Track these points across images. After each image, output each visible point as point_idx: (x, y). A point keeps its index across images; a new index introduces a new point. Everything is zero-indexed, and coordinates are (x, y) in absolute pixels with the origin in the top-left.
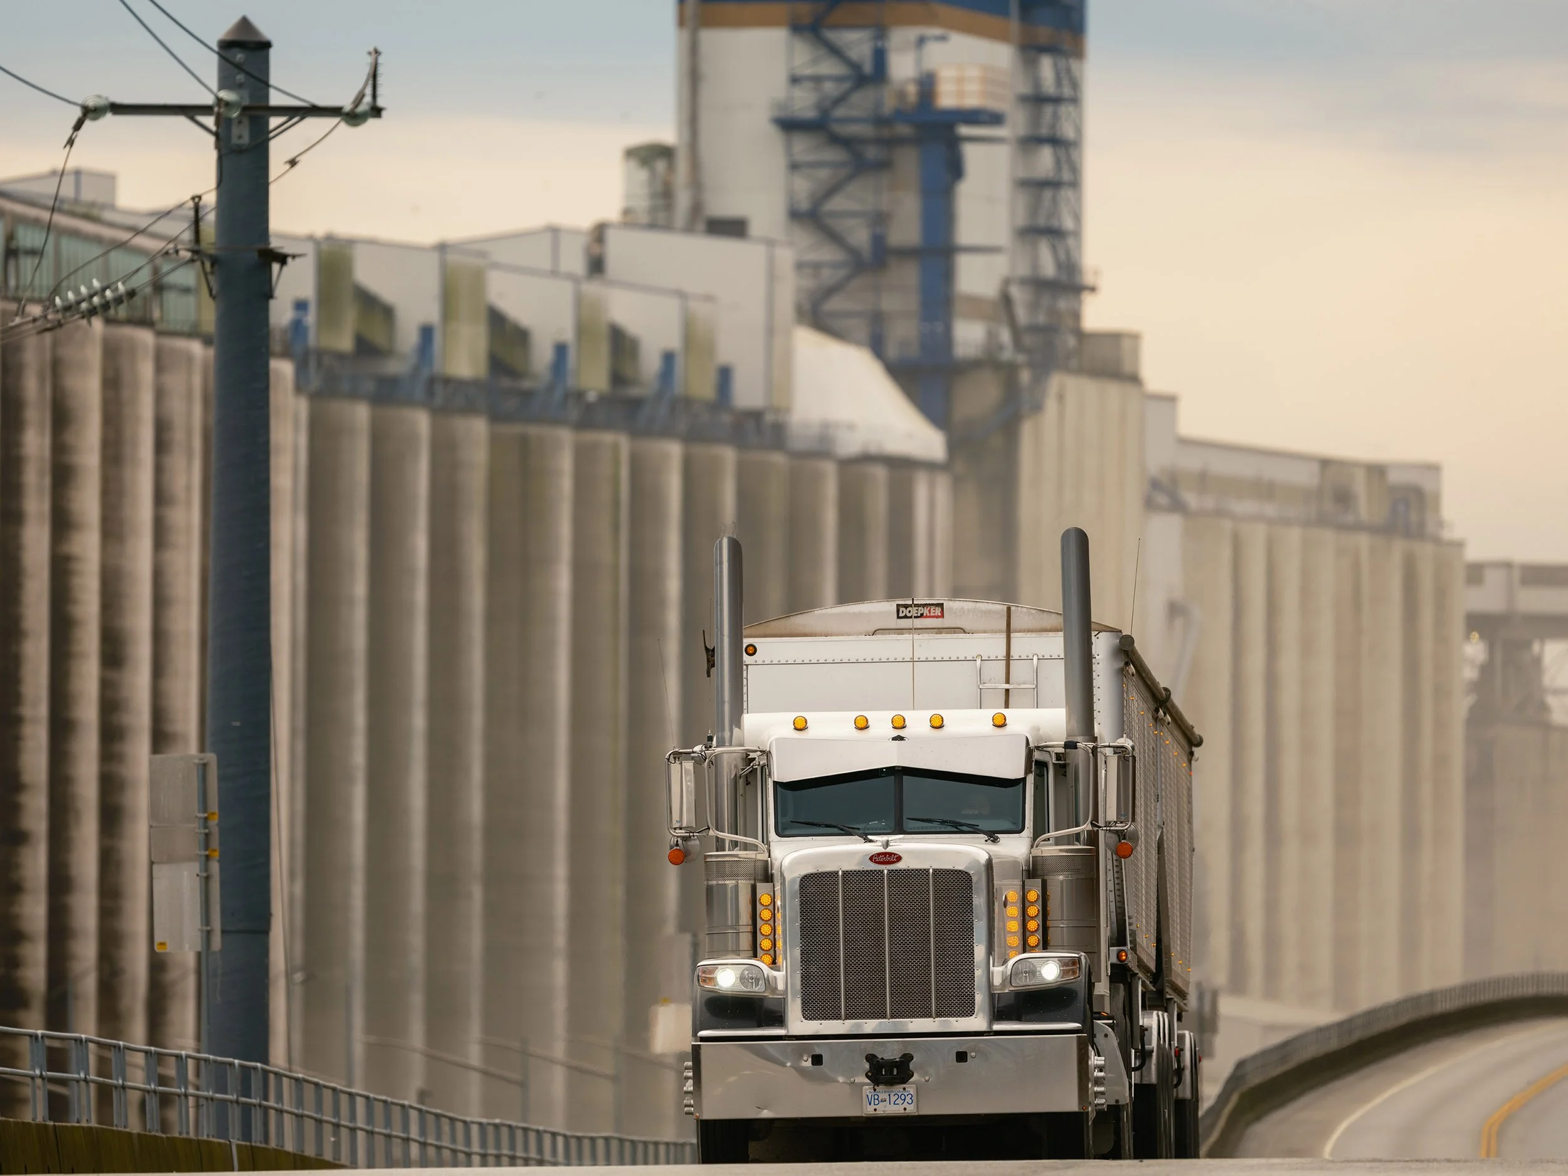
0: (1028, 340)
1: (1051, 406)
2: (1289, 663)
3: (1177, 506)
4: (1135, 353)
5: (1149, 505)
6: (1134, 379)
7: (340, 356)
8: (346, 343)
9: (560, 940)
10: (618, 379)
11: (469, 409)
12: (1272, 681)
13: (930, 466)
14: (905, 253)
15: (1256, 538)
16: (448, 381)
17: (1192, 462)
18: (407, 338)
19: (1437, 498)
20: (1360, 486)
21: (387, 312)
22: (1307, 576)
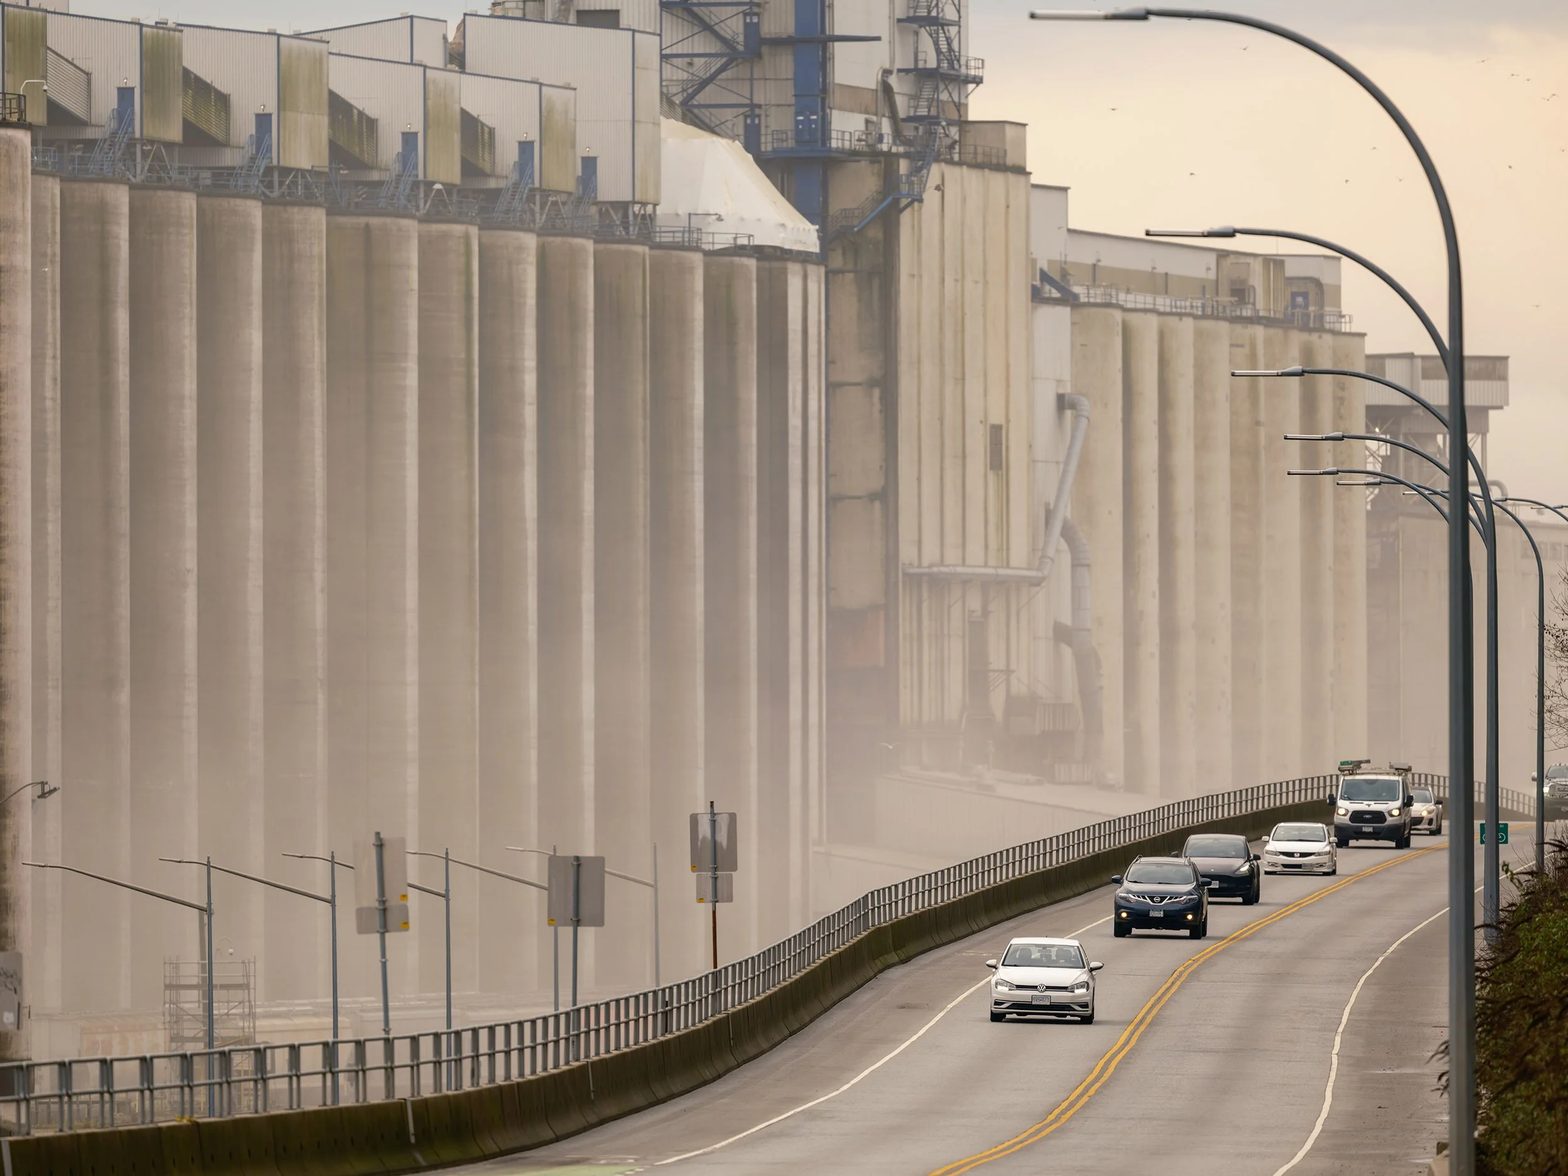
0: (908, 131)
1: (931, 197)
2: (1184, 455)
3: (1068, 299)
4: (1021, 143)
5: (1037, 296)
6: (1021, 171)
7: (169, 145)
8: (175, 133)
9: (412, 747)
10: (470, 169)
11: (309, 201)
12: (1166, 476)
13: (803, 258)
14: (777, 43)
15: (1148, 329)
16: (285, 171)
17: (1084, 254)
18: (244, 127)
19: (1337, 289)
20: (1257, 279)
21: (223, 100)
22: (1201, 367)
